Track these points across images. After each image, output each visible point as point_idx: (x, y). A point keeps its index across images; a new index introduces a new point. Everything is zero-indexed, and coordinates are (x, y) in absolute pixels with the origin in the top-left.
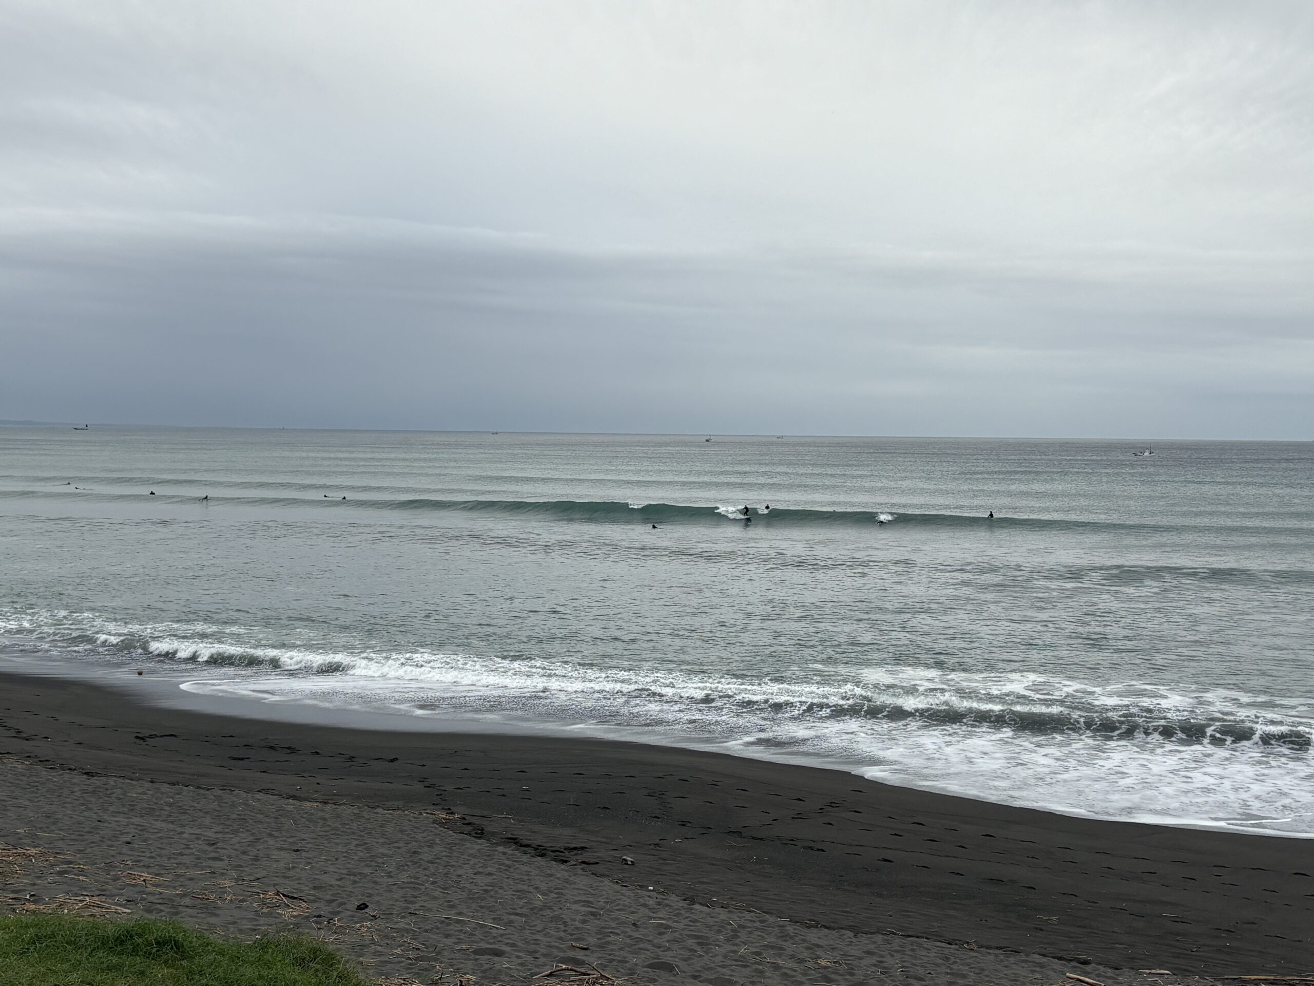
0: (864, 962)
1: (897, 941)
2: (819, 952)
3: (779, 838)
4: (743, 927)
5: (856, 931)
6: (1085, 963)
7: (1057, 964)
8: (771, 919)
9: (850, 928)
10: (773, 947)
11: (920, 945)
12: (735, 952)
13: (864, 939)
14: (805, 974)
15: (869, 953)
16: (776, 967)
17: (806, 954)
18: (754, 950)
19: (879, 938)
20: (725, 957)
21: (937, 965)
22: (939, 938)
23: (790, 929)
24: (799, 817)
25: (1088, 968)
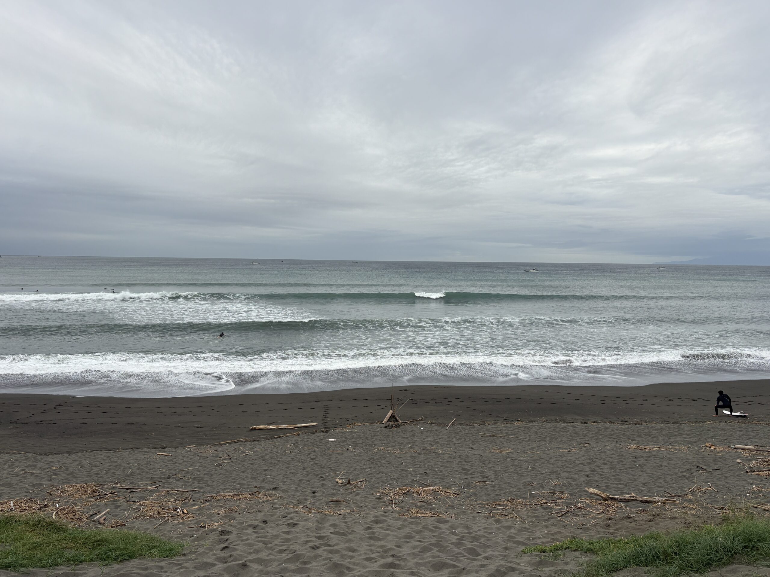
0: (73, 465)
1: (87, 454)
2: (52, 464)
3: (35, 421)
4: (17, 460)
5: (69, 453)
6: (165, 448)
7: (154, 450)
8: (30, 455)
9: (67, 452)
10: (31, 466)
11: (97, 454)
12: (12, 471)
13: (73, 456)
14: (45, 474)
15: (75, 461)
16: (32, 474)
17: (46, 466)
18: (21, 469)
19: (80, 454)
20: (8, 474)
21: (105, 460)
22: (106, 449)
23: (39, 457)
24: (45, 412)
25: (166, 450)
